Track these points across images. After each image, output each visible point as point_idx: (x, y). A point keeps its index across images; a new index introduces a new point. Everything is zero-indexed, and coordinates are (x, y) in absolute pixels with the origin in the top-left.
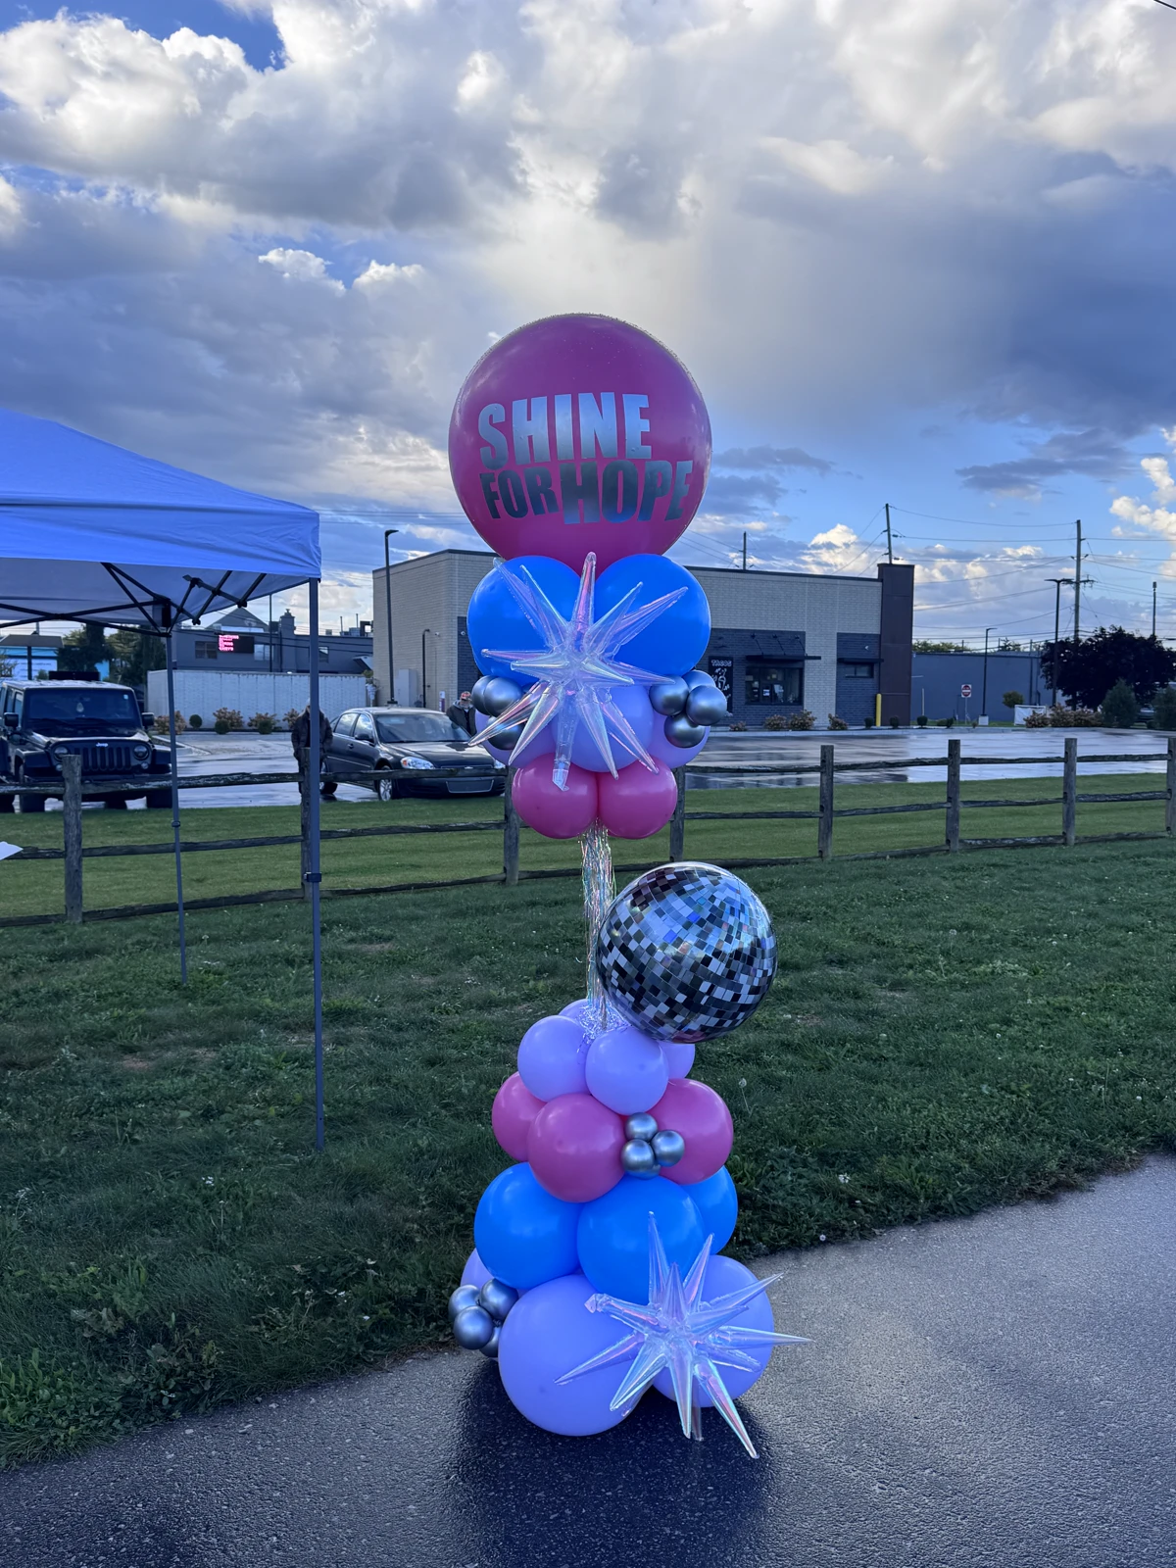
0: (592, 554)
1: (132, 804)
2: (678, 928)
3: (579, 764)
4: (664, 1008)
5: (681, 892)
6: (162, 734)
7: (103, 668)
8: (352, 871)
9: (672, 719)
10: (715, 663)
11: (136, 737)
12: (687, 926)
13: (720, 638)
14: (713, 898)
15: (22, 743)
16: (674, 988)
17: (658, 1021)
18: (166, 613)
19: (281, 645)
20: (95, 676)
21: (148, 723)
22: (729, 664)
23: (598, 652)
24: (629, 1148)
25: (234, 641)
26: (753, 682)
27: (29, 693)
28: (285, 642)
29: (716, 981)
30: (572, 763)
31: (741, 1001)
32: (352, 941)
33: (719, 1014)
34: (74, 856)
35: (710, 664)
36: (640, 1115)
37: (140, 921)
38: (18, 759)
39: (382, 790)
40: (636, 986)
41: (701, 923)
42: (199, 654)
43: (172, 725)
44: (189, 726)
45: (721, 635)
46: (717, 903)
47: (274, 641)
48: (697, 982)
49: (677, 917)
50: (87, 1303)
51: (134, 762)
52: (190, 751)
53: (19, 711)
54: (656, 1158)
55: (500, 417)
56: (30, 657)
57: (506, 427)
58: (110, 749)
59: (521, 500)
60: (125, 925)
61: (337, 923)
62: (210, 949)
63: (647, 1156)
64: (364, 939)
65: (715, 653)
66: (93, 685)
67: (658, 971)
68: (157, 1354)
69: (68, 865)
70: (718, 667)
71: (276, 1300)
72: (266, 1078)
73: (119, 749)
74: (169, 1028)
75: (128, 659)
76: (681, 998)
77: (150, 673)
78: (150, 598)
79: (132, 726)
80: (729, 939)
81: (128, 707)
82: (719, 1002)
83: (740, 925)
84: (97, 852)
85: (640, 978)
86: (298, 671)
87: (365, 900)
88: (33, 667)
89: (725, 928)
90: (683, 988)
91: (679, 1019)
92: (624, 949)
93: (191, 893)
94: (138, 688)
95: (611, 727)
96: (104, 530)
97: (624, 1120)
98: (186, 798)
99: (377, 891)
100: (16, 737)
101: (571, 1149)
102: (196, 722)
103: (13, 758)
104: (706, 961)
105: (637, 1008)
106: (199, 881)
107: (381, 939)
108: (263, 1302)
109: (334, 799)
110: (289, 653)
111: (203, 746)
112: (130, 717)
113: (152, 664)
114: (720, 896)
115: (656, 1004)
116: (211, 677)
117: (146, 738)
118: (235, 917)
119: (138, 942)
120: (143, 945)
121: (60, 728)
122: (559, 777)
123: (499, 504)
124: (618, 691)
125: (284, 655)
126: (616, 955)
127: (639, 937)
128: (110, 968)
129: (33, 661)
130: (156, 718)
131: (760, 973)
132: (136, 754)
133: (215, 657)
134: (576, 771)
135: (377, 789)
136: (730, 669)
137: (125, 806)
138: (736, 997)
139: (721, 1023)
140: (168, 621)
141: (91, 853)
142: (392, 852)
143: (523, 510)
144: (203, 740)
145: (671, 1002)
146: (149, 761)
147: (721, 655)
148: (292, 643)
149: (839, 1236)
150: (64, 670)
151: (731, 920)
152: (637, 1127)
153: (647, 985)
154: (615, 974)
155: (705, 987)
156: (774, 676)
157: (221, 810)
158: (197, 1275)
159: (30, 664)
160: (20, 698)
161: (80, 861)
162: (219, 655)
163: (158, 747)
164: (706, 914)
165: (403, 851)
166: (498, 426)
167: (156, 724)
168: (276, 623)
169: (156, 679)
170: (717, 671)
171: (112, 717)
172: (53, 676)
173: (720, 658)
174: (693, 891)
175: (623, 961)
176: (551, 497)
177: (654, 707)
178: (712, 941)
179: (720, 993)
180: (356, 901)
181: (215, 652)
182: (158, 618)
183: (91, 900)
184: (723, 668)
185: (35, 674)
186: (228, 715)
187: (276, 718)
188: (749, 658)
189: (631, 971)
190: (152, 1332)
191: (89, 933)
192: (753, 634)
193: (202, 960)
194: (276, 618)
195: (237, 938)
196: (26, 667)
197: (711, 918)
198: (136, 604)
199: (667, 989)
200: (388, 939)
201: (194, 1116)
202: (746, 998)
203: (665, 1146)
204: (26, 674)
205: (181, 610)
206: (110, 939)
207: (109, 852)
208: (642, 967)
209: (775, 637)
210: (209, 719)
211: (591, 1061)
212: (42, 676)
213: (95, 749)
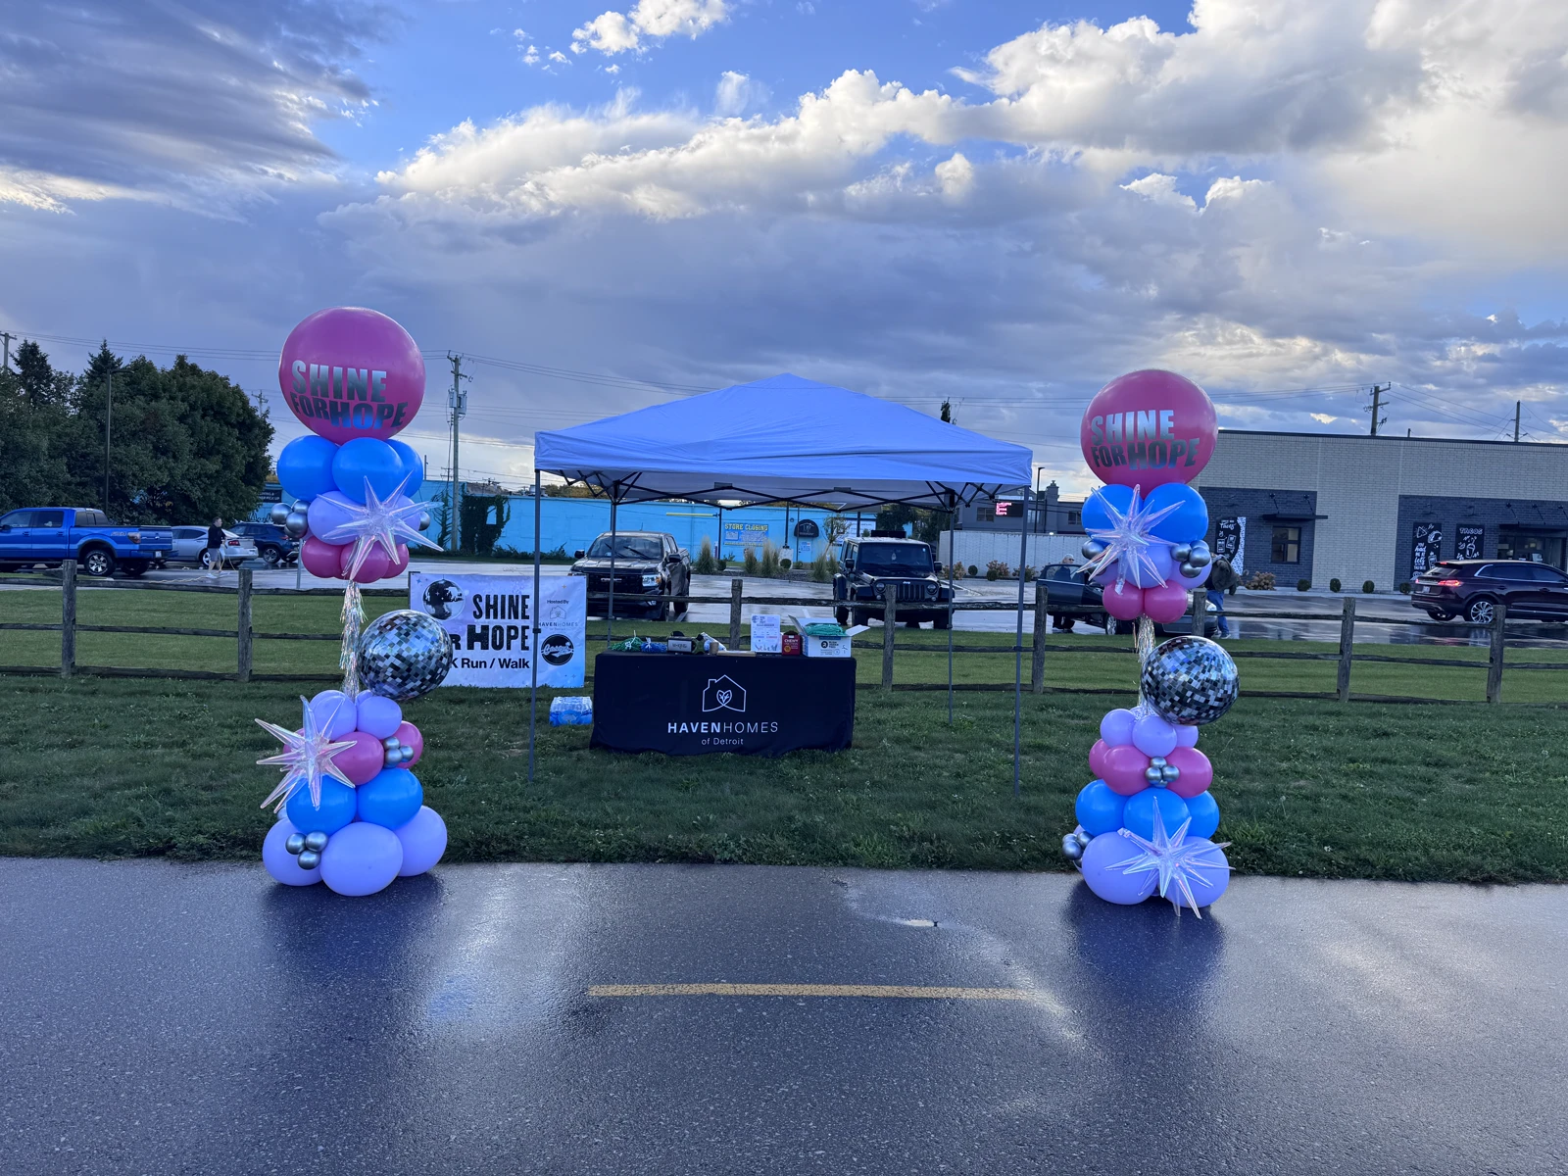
0: (1138, 485)
1: (923, 625)
2: (1177, 665)
3: (1129, 581)
4: (1169, 703)
5: (1181, 648)
6: (946, 579)
7: (908, 528)
8: (1071, 679)
9: (1184, 563)
10: (1463, 531)
11: (929, 578)
12: (1182, 664)
13: (1470, 507)
14: (1198, 652)
15: (857, 580)
16: (1174, 693)
17: (1166, 710)
18: (952, 499)
19: (1046, 511)
20: (902, 535)
21: (937, 569)
22: (1480, 532)
23: (1137, 530)
24: (1149, 769)
25: (1007, 507)
26: (1508, 550)
27: (862, 546)
28: (1049, 508)
29: (1195, 691)
30: (1126, 581)
31: (1210, 703)
32: (1060, 716)
33: (1197, 709)
34: (889, 649)
35: (1458, 532)
36: (1159, 758)
37: (926, 693)
38: (853, 590)
39: (1109, 627)
40: (1156, 692)
41: (1189, 663)
42: (980, 518)
43: (953, 574)
44: (968, 574)
45: (1473, 504)
46: (1200, 655)
47: (1039, 507)
48: (1185, 691)
49: (1177, 660)
50: (897, 825)
51: (927, 596)
52: (967, 592)
53: (855, 558)
54: (1163, 777)
55: (1101, 422)
56: (859, 520)
57: (1103, 427)
58: (912, 586)
59: (1108, 458)
60: (917, 694)
61: (1052, 706)
62: (968, 711)
63: (1159, 775)
64: (1069, 716)
65: (1463, 522)
66: (903, 541)
67: (1166, 685)
68: (926, 845)
69: (885, 654)
70: (1467, 535)
71: (983, 840)
72: (991, 767)
73: (918, 586)
74: (940, 742)
75: (926, 521)
76: (1177, 698)
77: (942, 532)
78: (944, 490)
79: (927, 570)
80: (1204, 672)
81: (925, 558)
82: (1197, 702)
83: (1211, 666)
84: (902, 647)
85: (1157, 688)
86: (1059, 533)
87: (1074, 696)
88: (861, 527)
89: (1202, 666)
90: (1178, 694)
91: (1176, 709)
92: (1151, 674)
93: (956, 681)
94: (933, 544)
95: (1141, 564)
96: (925, 464)
97: (1150, 759)
98: (960, 621)
99: (1086, 691)
100: (852, 576)
101: (1122, 769)
102: (973, 571)
103: (849, 591)
104: (1190, 681)
105: (1157, 703)
106: (964, 676)
107: (1080, 717)
108: (977, 840)
109: (1071, 632)
110: (1052, 518)
111: (975, 589)
112: (927, 564)
113: (944, 525)
114: (1202, 652)
115: (1165, 701)
116: (987, 536)
117: (935, 580)
118: (985, 696)
119: (925, 703)
120: (927, 704)
121: (880, 570)
122: (1118, 589)
123: (1099, 460)
124: (1150, 549)
125: (1048, 519)
126: (1147, 677)
127: (1158, 668)
128: (908, 712)
129: (861, 522)
130: (943, 567)
131: (1222, 691)
132: (929, 590)
133: (992, 520)
134: (1130, 586)
135: (1105, 627)
136: (1480, 538)
137: (919, 627)
138: (1207, 701)
139: (1199, 714)
140: (952, 504)
141: (899, 647)
142: (1107, 671)
143: (1110, 465)
144: (978, 585)
145: (1172, 700)
146: (937, 595)
147: (1471, 523)
148: (1055, 509)
149: (1311, 874)
150: (881, 529)
151: (1206, 663)
152: (1156, 762)
153: (1160, 691)
154: (1147, 686)
155: (1189, 694)
156: (1532, 545)
157: (984, 633)
158: (946, 825)
159: (859, 524)
160: (856, 549)
161: (892, 651)
162: (995, 519)
163: (943, 586)
164: (1193, 659)
165: (1116, 671)
166: (1100, 426)
167: (943, 571)
168: (1043, 492)
169: (944, 535)
170: (1466, 538)
171: (915, 564)
172: (875, 534)
173: (1469, 527)
174: (1187, 648)
175: (1150, 680)
176: (1122, 457)
177: (1172, 558)
178: (1194, 672)
179: (1197, 697)
180: (1068, 696)
181: (992, 516)
182: (947, 502)
183: (897, 680)
184: (1473, 535)
185: (861, 532)
186: (997, 566)
187: (1036, 570)
188: (1503, 527)
189: (1153, 684)
190: (923, 838)
191: (896, 696)
192: (1509, 504)
193: (960, 715)
194: (1043, 488)
195: (985, 707)
196: (856, 527)
197: (1195, 661)
198: (935, 494)
199: (1170, 694)
200: (1086, 718)
201: (951, 776)
202: (1212, 702)
203: (1168, 772)
204: (856, 531)
205: (960, 498)
206: (908, 699)
207: (908, 647)
208: (1158, 683)
209: (1535, 507)
210: (983, 570)
211: (1135, 730)
212: (866, 534)
213: (902, 585)
